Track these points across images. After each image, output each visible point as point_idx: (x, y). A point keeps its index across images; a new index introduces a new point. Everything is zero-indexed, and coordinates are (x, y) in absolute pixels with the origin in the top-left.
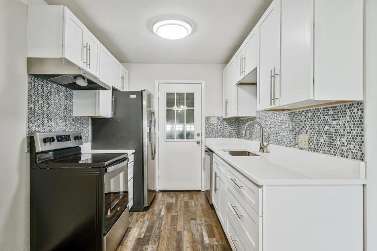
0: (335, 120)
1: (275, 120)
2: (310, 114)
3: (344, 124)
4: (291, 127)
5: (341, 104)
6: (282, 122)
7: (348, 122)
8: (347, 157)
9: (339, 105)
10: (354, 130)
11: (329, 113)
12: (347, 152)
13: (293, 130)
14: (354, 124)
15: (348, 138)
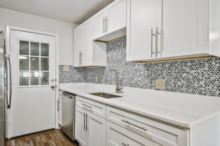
0: (193, 69)
1: (129, 69)
2: (167, 66)
3: (202, 73)
4: (146, 74)
5: (200, 59)
6: (136, 71)
7: (206, 71)
8: (205, 95)
9: (198, 59)
10: (212, 76)
11: (187, 65)
12: (205, 91)
13: (148, 76)
14: (212, 73)
15: (206, 82)
